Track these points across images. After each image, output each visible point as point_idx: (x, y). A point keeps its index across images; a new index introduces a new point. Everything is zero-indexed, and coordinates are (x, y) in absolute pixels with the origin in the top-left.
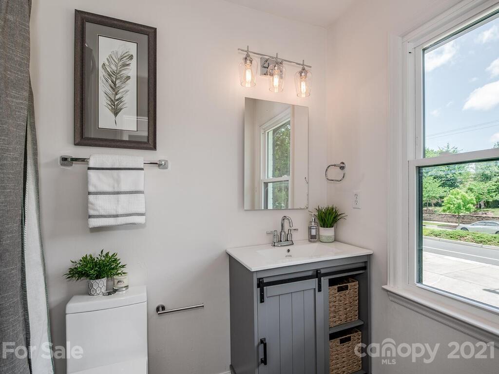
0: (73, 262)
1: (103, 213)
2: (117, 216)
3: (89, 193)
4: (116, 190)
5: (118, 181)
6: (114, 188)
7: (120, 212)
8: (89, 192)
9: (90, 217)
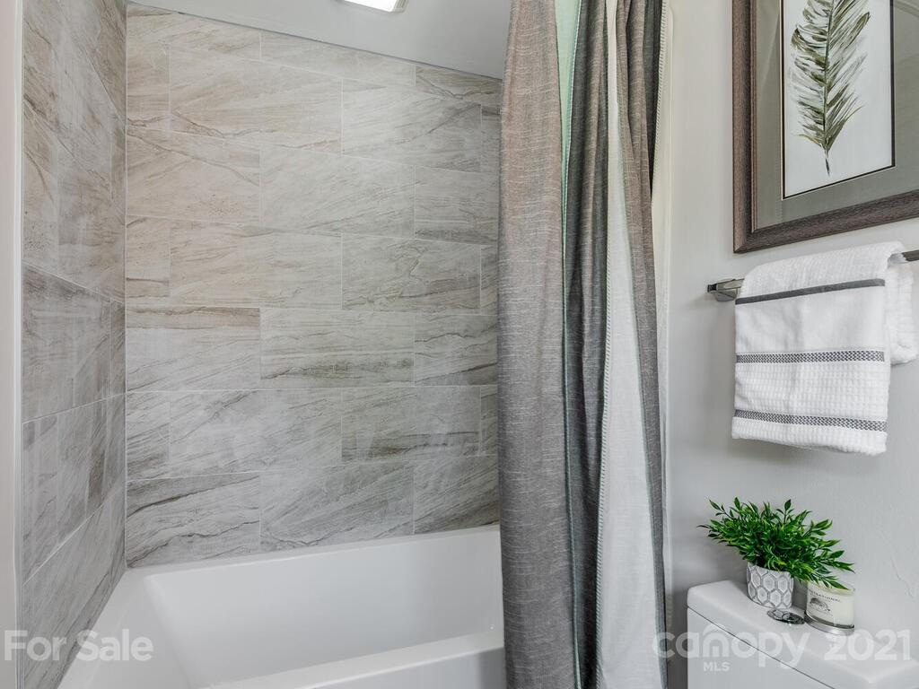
0: (715, 506)
1: (757, 408)
2: (788, 419)
3: (739, 359)
4: (792, 349)
5: (795, 325)
6: (786, 345)
7: (798, 408)
8: (738, 357)
9: (738, 412)
